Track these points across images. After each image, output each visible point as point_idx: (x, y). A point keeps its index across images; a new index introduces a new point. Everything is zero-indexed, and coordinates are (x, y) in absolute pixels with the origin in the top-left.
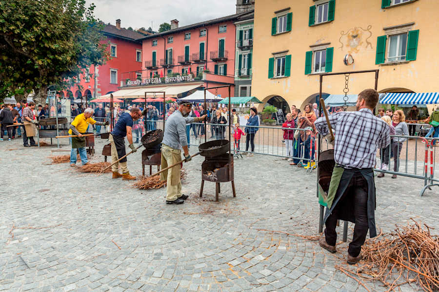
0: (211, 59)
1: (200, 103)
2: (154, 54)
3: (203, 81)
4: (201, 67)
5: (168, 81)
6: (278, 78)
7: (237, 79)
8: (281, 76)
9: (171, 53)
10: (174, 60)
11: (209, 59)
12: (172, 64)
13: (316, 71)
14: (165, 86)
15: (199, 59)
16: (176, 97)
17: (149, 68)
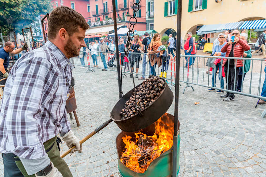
0: (131, 7)
1: (120, 37)
2: (97, 6)
3: (125, 22)
4: (125, 12)
5: (104, 23)
6: (170, 16)
7: (147, 19)
8: (172, 15)
9: (106, 5)
10: (109, 9)
11: (129, 7)
12: (108, 12)
13: (196, 9)
14: (104, 27)
15: (124, 7)
16: (108, 33)
17: (94, 16)
